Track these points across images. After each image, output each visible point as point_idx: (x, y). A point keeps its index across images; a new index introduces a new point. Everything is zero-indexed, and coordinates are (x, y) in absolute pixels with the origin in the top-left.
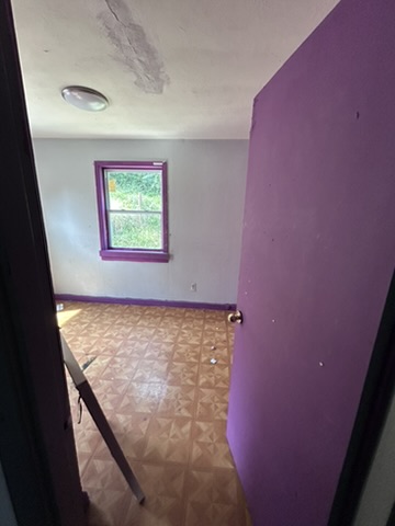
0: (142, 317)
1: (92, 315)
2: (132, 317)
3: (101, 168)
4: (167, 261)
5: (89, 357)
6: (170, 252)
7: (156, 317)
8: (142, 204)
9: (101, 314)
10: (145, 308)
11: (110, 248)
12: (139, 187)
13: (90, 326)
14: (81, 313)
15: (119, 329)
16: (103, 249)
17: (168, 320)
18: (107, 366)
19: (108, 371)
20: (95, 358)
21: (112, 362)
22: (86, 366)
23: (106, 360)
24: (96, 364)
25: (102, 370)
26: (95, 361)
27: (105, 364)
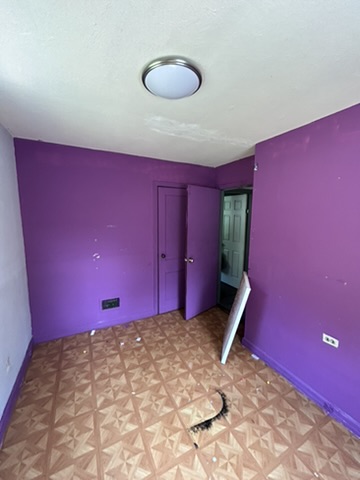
18: (192, 401)
19: (196, 396)
20: (192, 428)
21: (185, 403)
22: (207, 424)
23: (187, 411)
24: (199, 416)
25: (198, 402)
26: (196, 421)
27: (192, 406)
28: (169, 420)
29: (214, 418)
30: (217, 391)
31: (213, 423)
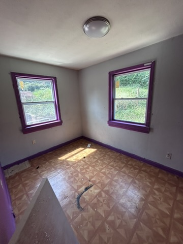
0: (126, 166)
1: (100, 155)
2: (120, 163)
3: (112, 75)
4: (148, 132)
5: (90, 183)
6: (151, 127)
7: (135, 169)
8: (139, 94)
9: (104, 156)
10: (129, 159)
11: (113, 120)
12: (139, 85)
13: (97, 161)
14: (96, 152)
15: (110, 169)
16: (110, 120)
17: (143, 175)
18: (96, 196)
19: (95, 200)
20: (92, 186)
21: (99, 194)
22: (86, 189)
23: (97, 191)
24: (91, 191)
25: (93, 198)
26: (92, 189)
27: (95, 194)
28: (103, 185)
29: (84, 192)
30: (83, 209)
31: (84, 190)
